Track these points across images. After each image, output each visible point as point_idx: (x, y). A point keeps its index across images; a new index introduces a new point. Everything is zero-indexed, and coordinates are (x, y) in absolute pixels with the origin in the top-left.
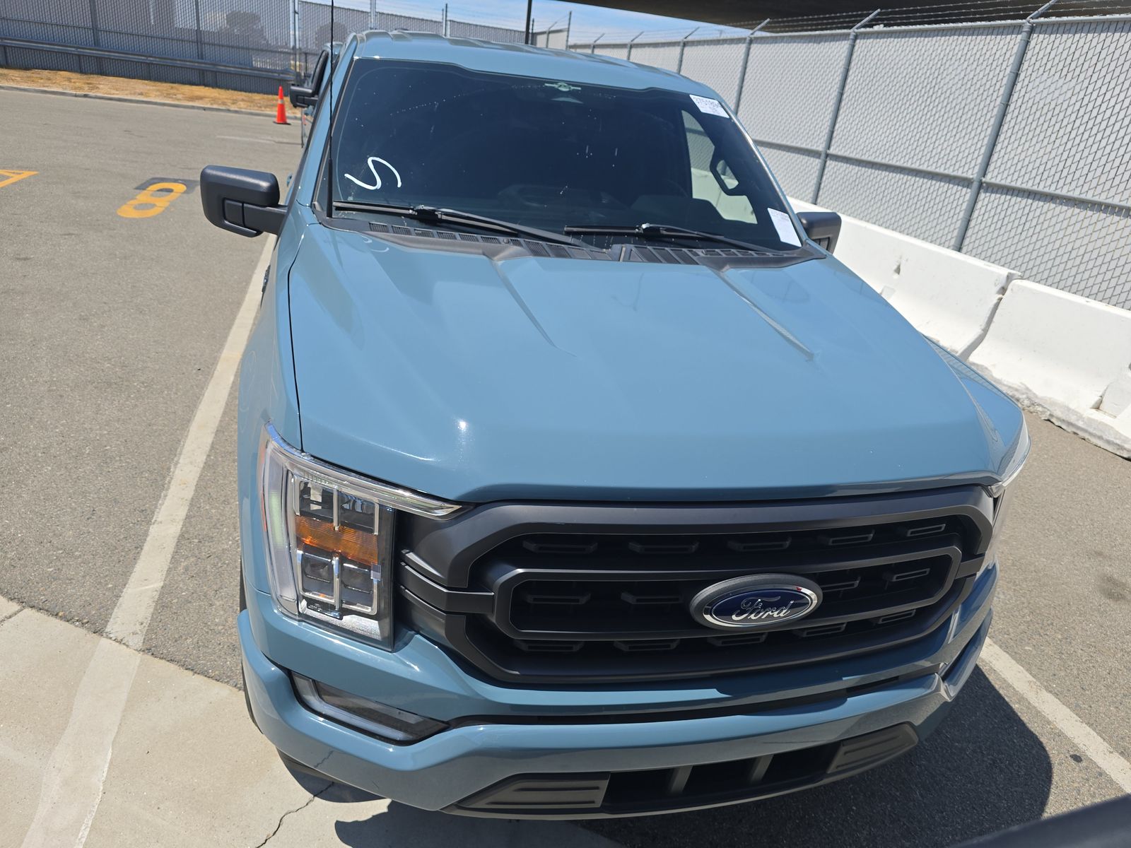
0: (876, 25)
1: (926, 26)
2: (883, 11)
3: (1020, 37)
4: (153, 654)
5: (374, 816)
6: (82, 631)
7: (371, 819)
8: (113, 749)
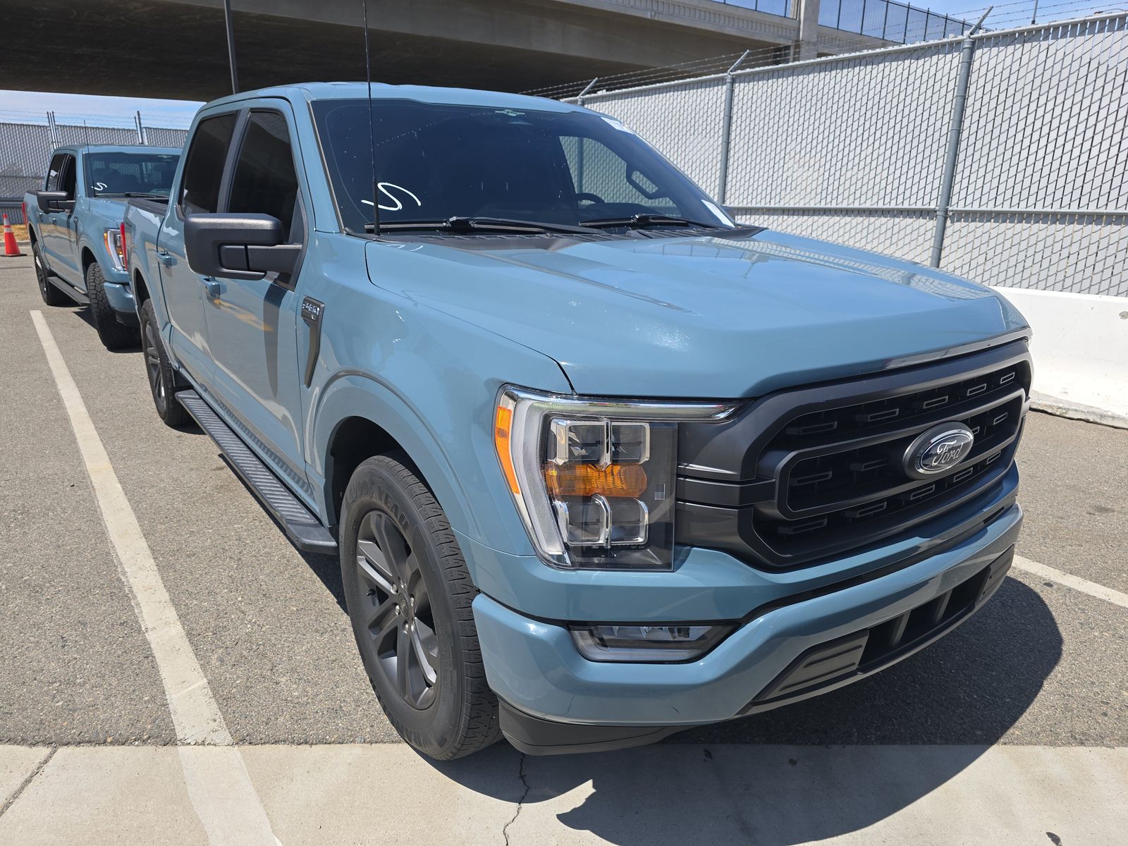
0: (599, 90)
1: (644, 87)
2: (601, 79)
3: (725, 87)
4: (250, 743)
5: (587, 799)
6: (148, 749)
7: (586, 802)
8: (278, 838)
